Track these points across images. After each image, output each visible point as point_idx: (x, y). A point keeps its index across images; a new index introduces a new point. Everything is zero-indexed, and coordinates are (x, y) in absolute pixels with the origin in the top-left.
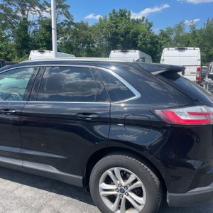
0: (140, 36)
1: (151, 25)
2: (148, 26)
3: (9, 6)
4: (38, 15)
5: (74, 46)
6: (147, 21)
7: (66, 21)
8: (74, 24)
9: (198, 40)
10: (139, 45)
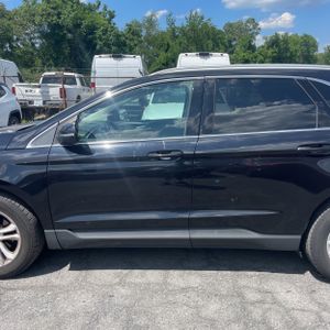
0: (99, 33)
1: (112, 16)
2: (108, 16)
6: (105, 8)
9: (180, 43)
10: (98, 47)
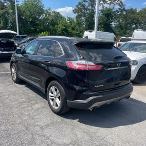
3: (84, 3)
4: (102, 7)
5: (123, 26)
7: (120, 9)
8: (125, 10)
